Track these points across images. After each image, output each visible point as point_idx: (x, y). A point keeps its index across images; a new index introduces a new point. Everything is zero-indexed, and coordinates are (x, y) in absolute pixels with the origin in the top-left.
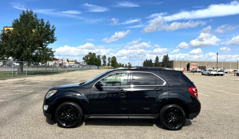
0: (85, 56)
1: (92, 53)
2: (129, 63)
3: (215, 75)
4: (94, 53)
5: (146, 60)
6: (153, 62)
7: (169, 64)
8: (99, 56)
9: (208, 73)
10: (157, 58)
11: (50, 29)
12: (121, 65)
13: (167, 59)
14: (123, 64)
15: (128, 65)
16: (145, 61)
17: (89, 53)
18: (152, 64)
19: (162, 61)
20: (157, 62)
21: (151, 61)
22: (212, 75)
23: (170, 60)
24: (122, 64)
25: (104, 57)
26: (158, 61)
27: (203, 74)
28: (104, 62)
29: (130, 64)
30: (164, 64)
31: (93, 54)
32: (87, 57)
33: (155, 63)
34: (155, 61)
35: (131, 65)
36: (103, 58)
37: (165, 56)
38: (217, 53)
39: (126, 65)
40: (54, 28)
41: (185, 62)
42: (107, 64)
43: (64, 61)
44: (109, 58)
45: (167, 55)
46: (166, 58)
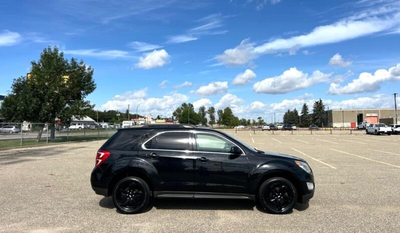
0: (176, 111)
1: (187, 103)
2: (259, 118)
3: (389, 133)
4: (189, 104)
5: (289, 111)
6: (300, 114)
7: (324, 116)
8: (202, 109)
9: (376, 130)
10: (305, 107)
11: (86, 72)
12: (245, 122)
13: (321, 108)
14: (249, 120)
15: (257, 121)
16: (286, 113)
17: (182, 105)
18: (298, 117)
19: (312, 113)
20: (305, 114)
21: (296, 112)
22: (383, 133)
23: (325, 110)
24: (247, 120)
25: (212, 110)
26: (308, 113)
27: (368, 133)
28: (212, 117)
29: (261, 119)
30: (316, 117)
31: (188, 106)
32: (178, 110)
33: (302, 116)
34: (302, 113)
35: (263, 120)
36: (209, 111)
37: (317, 103)
38: (395, 94)
39: (254, 121)
40: (90, 71)
41: (353, 111)
42: (216, 122)
43: (146, 120)
44: (220, 112)
45: (321, 101)
46: (319, 106)
